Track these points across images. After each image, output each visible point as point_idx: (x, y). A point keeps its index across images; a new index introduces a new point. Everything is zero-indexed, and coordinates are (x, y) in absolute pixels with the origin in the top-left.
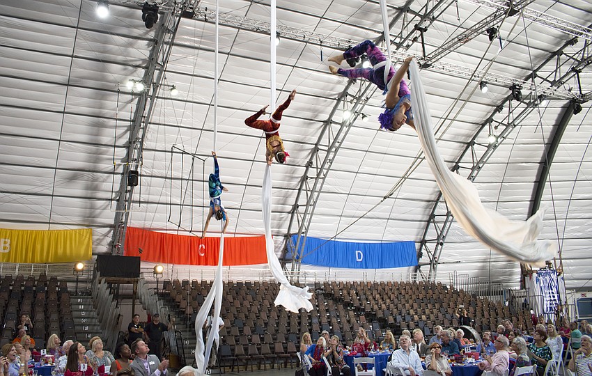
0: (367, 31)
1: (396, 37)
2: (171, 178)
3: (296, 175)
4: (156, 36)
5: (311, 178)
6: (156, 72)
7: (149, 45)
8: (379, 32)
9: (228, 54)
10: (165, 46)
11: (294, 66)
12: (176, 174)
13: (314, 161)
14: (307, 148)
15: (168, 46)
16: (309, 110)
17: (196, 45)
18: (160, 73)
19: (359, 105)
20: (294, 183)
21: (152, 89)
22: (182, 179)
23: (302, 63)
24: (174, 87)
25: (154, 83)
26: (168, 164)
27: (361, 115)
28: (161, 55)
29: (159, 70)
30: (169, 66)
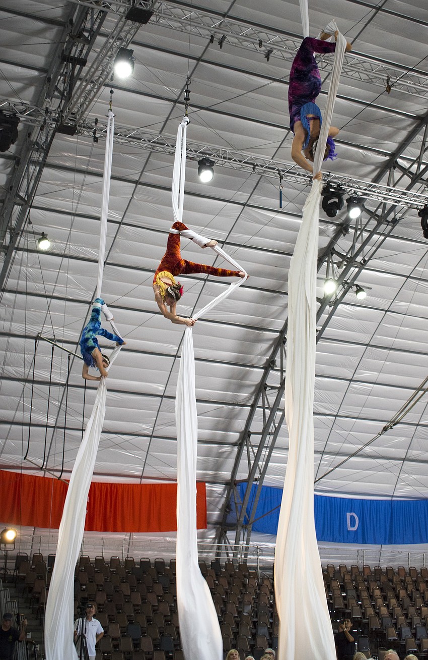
0: (365, 152)
1: (414, 162)
2: (33, 382)
3: (247, 382)
4: (19, 151)
5: (272, 388)
6: (17, 209)
7: (5, 166)
8: (385, 154)
9: (137, 183)
10: (32, 168)
11: (244, 205)
12: (42, 374)
13: (278, 359)
14: (266, 337)
15: (38, 168)
16: (270, 275)
17: (84, 167)
18: (23, 212)
19: (352, 269)
20: (244, 395)
21: (8, 236)
22: (50, 383)
23: (258, 199)
24: (44, 236)
25: (11, 229)
26: (29, 357)
27: (355, 288)
28: (25, 181)
29: (22, 205)
30: (38, 200)
